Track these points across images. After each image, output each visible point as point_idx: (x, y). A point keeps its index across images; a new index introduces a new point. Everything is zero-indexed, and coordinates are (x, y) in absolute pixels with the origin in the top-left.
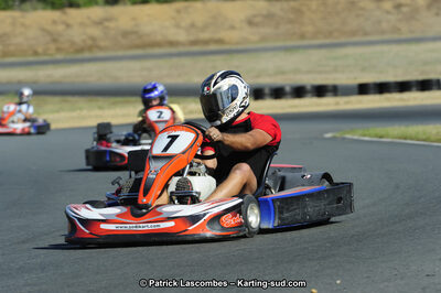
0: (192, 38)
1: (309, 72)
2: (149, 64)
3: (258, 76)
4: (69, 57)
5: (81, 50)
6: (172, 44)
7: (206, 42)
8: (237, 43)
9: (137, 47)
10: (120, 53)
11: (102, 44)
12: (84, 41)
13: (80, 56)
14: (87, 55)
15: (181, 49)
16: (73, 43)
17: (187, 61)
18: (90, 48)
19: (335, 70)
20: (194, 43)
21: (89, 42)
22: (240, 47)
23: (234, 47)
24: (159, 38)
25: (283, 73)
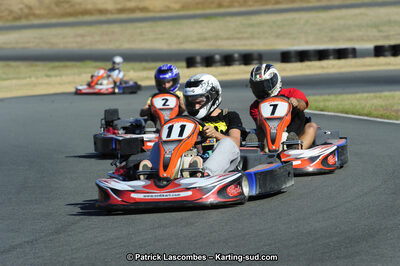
0: (119, 6)
1: (228, 39)
2: (81, 30)
3: (182, 43)
4: (8, 24)
5: (18, 18)
6: (101, 12)
7: (132, 10)
8: (161, 11)
9: (70, 15)
10: (54, 21)
11: (37, 12)
12: (21, 9)
13: (18, 23)
14: (24, 22)
15: (110, 17)
16: (11, 12)
17: (116, 28)
18: (27, 17)
19: (252, 36)
20: (121, 11)
21: (26, 11)
22: (164, 15)
23: (158, 15)
24: (89, 7)
25: (205, 39)
